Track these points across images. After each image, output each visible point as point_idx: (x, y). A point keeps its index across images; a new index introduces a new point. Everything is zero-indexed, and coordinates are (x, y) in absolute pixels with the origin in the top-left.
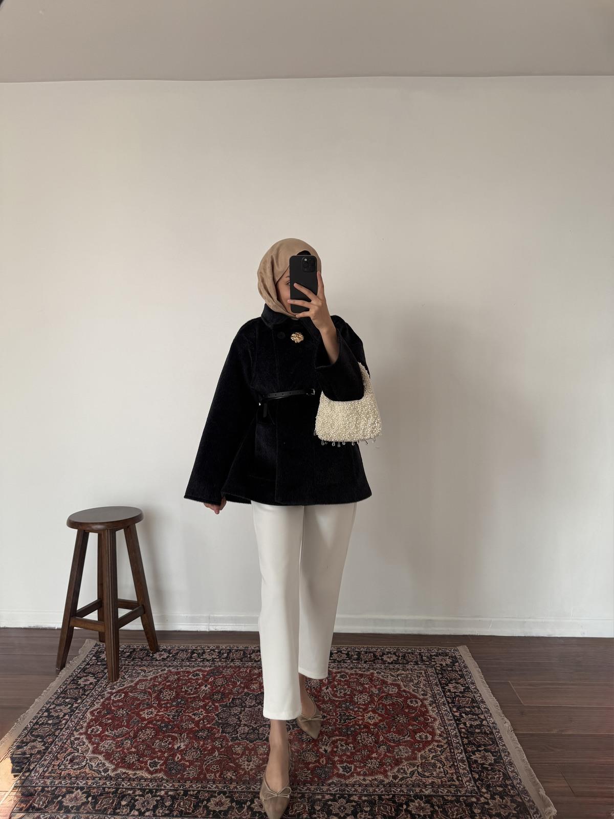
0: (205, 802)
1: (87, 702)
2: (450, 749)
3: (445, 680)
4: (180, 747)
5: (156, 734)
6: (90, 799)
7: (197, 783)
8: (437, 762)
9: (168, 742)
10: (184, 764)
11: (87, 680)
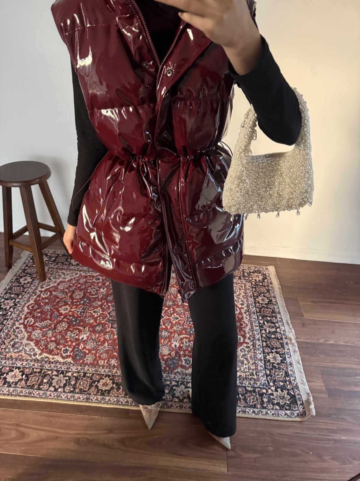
0: (96, 383)
1: (25, 298)
2: (254, 350)
3: (256, 294)
4: (83, 338)
5: (68, 327)
6: (24, 376)
7: (92, 367)
8: (244, 359)
9: (76, 334)
10: (85, 352)
11: (25, 280)
